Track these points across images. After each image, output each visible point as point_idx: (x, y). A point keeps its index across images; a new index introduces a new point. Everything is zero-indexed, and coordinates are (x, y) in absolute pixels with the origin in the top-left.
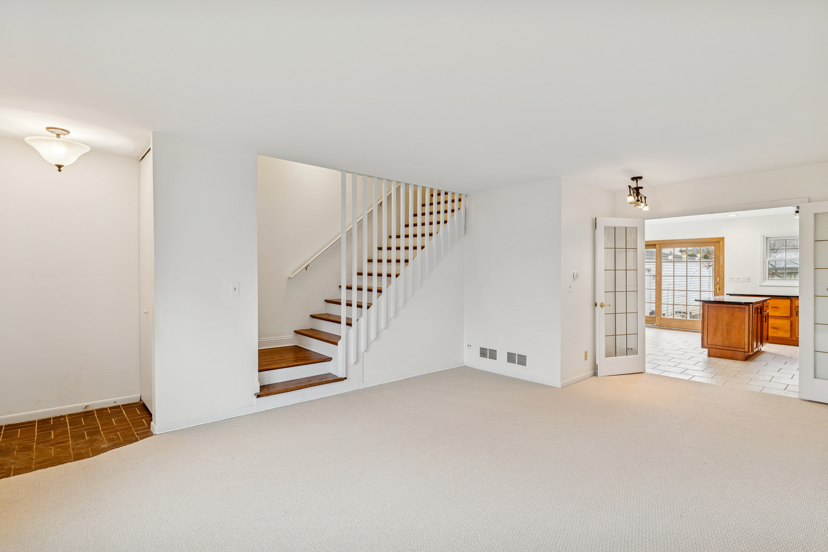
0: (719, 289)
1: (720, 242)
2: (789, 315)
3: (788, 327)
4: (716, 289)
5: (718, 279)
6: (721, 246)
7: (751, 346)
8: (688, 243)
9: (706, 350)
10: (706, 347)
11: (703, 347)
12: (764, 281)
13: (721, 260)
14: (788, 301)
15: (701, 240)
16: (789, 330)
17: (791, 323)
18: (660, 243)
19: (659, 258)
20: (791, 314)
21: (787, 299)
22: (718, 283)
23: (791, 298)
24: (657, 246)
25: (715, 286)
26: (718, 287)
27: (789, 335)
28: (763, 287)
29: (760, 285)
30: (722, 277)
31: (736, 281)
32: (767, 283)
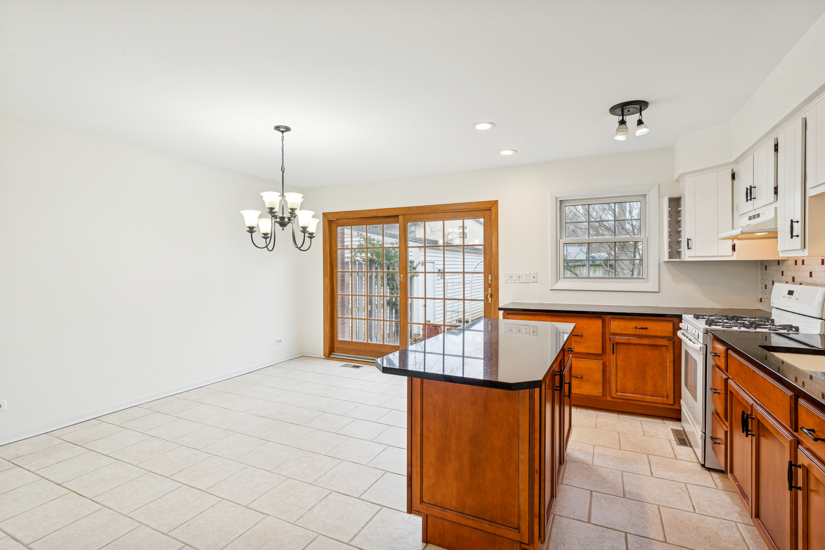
0: (491, 296)
1: (493, 209)
2: (600, 351)
3: (599, 376)
4: (487, 295)
5: (490, 278)
6: (493, 216)
7: (536, 520)
8: (445, 212)
9: (418, 521)
10: (418, 513)
11: (410, 510)
12: (557, 281)
13: (494, 243)
14: (598, 323)
15: (463, 207)
16: (601, 380)
17: (604, 365)
18: (404, 212)
19: (403, 240)
20: (604, 348)
21: (596, 317)
22: (490, 286)
23: (604, 316)
24: (401, 218)
25: (486, 290)
26: (490, 291)
27: (601, 390)
28: (557, 291)
29: (552, 288)
30: (496, 274)
31: (516, 281)
32: (562, 284)
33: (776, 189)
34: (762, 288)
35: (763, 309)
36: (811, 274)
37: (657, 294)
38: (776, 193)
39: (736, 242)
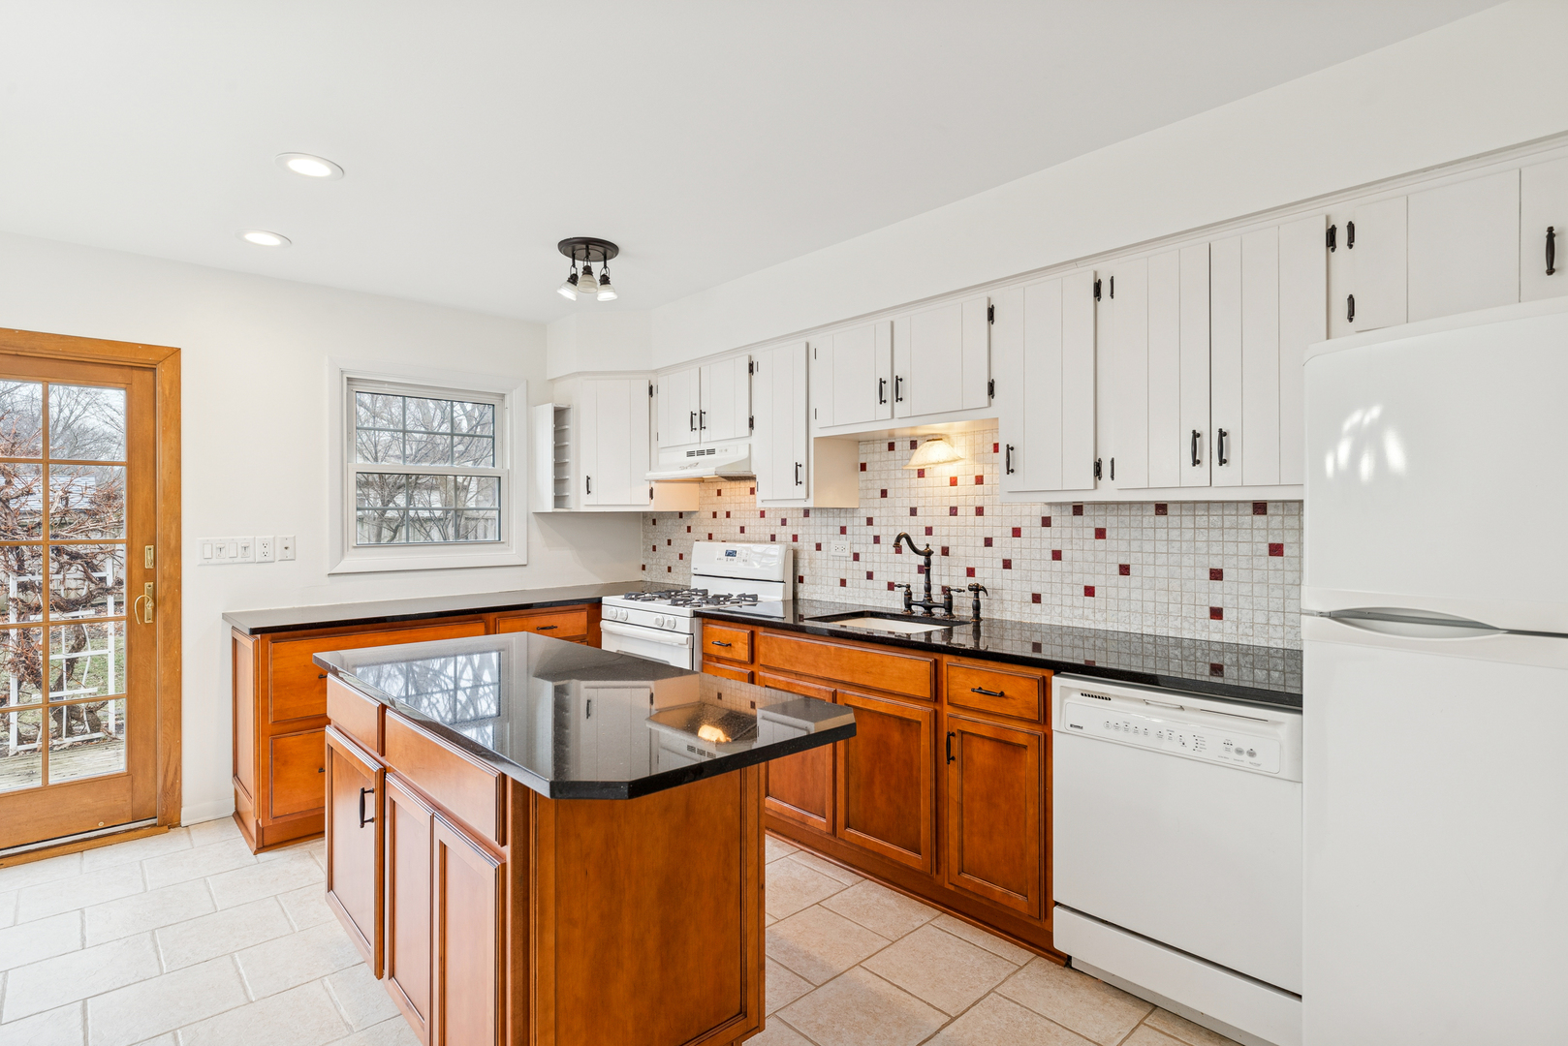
0: (154, 605)
1: (165, 370)
4: (140, 602)
5: (150, 555)
6: (164, 388)
12: (342, 556)
25: (133, 589)
26: (150, 591)
28: (342, 577)
29: (333, 572)
30: (173, 543)
31: (236, 560)
32: (356, 561)
33: (751, 420)
34: (645, 550)
35: (649, 580)
36: (742, 530)
37: (524, 568)
38: (751, 425)
39: (654, 485)
